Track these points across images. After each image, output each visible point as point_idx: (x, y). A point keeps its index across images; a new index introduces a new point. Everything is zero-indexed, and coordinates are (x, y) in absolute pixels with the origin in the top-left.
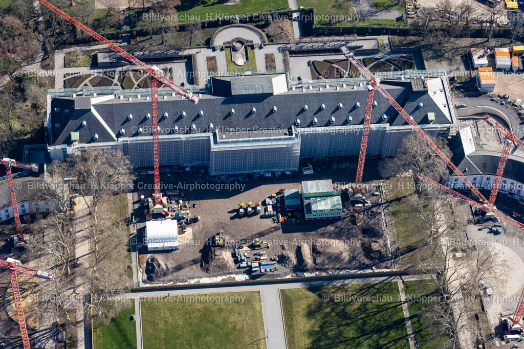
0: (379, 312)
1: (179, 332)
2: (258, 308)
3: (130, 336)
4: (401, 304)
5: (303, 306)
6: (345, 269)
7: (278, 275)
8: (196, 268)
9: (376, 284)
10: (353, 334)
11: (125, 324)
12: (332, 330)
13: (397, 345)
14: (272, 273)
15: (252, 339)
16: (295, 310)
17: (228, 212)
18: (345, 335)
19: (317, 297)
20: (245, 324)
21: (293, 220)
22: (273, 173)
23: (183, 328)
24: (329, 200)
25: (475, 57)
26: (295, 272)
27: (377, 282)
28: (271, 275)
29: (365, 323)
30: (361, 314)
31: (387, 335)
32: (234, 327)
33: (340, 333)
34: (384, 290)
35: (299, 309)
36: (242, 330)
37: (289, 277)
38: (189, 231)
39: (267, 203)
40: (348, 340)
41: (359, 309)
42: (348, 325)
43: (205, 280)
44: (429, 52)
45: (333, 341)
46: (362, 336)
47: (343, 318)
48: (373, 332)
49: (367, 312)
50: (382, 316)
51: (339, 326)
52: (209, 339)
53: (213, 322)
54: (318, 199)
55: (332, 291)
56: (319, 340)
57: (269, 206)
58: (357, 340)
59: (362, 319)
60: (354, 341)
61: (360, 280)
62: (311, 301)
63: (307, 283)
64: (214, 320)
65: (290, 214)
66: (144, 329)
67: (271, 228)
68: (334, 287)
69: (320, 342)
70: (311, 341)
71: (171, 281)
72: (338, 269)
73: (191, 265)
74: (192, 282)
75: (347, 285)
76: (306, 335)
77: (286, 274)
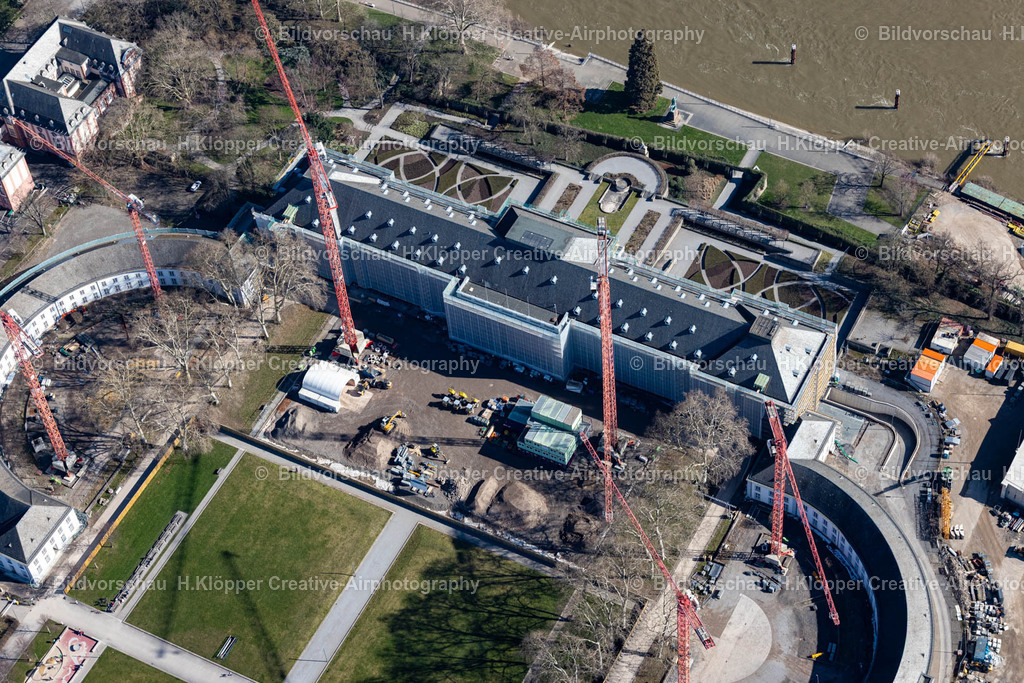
0: (519, 615)
1: (256, 516)
2: (372, 533)
3: (198, 492)
4: (557, 620)
5: (428, 559)
6: (520, 537)
7: (430, 505)
8: (339, 447)
9: (545, 577)
10: (463, 626)
11: (203, 475)
12: (439, 608)
13: (507, 670)
14: (424, 497)
15: (333, 569)
16: (414, 559)
17: (433, 395)
18: (451, 622)
19: (454, 556)
20: (341, 545)
21: (505, 442)
22: (528, 370)
23: (264, 513)
24: (556, 435)
25: (939, 333)
26: (454, 510)
27: (549, 575)
28: (421, 499)
29: (488, 620)
30: (493, 606)
31: (504, 650)
32: (325, 543)
33: (447, 617)
34: (549, 589)
35: (420, 560)
36: (330, 551)
37: (443, 513)
38: (367, 396)
39: (489, 404)
40: (450, 631)
41: (496, 598)
42: (465, 611)
43: (338, 468)
44: (882, 300)
45: (429, 622)
46: (471, 634)
47: (465, 600)
48: (489, 637)
49: (504, 607)
50: (518, 622)
51: (452, 607)
52: (283, 542)
53: (304, 523)
54: (543, 427)
55: (482, 557)
56: (414, 612)
57: (487, 410)
58: (461, 637)
59: (490, 612)
60: (457, 636)
61: (529, 561)
62: (443, 556)
63: (459, 532)
64: (308, 521)
65: (506, 433)
66: (220, 492)
67: (469, 440)
68: (489, 554)
69: (412, 615)
70: (403, 608)
71: (297, 448)
72: (512, 533)
73: (335, 440)
74: (321, 462)
75: (508, 559)
76: (404, 597)
77: (441, 509)
